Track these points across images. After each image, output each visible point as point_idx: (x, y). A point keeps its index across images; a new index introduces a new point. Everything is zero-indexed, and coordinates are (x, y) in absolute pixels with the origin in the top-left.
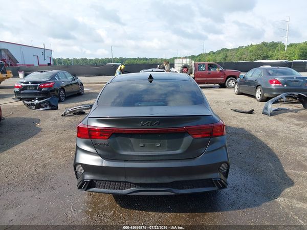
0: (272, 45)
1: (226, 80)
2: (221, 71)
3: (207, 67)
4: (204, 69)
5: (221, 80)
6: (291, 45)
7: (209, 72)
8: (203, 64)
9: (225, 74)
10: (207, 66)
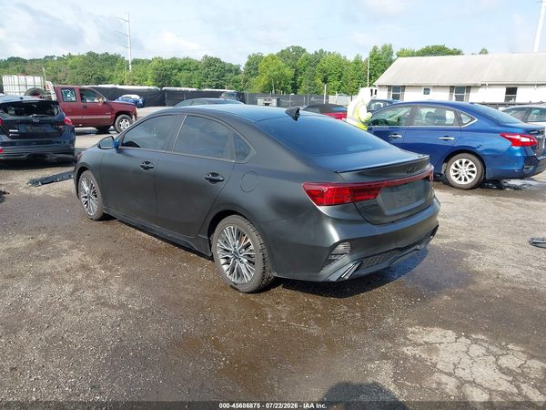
0: (106, 60)
1: (116, 119)
2: (105, 103)
3: (78, 95)
4: (74, 99)
5: (108, 119)
6: (136, 62)
7: (84, 104)
8: (71, 89)
9: (112, 110)
10: (77, 92)
